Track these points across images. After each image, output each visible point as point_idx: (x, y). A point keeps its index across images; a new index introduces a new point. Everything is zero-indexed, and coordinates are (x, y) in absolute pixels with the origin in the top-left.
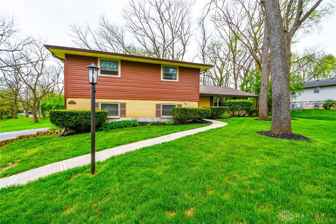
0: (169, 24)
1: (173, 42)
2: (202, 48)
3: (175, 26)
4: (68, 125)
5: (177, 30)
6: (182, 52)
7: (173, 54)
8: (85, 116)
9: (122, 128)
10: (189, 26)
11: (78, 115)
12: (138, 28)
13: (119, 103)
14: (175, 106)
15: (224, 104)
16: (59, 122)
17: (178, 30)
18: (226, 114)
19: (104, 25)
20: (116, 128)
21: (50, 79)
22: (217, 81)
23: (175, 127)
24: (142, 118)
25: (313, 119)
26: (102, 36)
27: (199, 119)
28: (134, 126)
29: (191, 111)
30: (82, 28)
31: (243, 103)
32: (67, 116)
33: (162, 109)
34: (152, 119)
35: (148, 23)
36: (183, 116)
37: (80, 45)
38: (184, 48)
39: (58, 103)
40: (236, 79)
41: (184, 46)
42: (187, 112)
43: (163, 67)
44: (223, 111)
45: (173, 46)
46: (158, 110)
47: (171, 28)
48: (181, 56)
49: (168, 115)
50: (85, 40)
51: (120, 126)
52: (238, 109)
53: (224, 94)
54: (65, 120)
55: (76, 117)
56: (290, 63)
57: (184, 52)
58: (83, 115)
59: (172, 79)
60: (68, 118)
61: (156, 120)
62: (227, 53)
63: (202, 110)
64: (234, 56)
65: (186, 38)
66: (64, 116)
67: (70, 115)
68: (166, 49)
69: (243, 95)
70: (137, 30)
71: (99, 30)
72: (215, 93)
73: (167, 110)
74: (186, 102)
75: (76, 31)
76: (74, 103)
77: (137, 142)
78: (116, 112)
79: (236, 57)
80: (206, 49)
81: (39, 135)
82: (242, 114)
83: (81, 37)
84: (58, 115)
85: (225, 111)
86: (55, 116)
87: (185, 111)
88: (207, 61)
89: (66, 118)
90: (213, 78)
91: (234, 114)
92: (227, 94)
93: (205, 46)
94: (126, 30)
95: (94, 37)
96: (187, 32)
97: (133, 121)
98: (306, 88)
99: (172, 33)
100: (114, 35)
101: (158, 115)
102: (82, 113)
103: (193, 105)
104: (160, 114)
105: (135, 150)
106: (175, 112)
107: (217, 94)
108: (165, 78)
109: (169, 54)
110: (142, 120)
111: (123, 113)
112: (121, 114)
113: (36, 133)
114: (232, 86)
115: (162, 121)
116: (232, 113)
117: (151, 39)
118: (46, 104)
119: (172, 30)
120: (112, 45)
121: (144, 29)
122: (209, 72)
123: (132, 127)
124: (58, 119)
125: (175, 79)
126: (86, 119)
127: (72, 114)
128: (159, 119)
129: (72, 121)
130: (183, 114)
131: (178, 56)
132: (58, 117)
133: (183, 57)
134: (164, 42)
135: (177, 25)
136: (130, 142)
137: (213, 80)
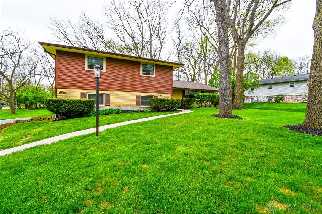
0: (147, 23)
1: (151, 40)
2: (177, 46)
3: (153, 25)
4: (61, 111)
5: (154, 28)
6: (159, 49)
7: (151, 51)
8: (77, 104)
9: (108, 114)
10: (166, 26)
11: (70, 103)
12: (117, 25)
13: (104, 94)
14: (152, 97)
15: (194, 97)
16: (54, 109)
17: (156, 28)
18: (195, 105)
19: (85, 20)
20: (102, 115)
21: (27, 71)
22: (191, 77)
23: (152, 113)
24: (124, 107)
25: (264, 109)
26: (82, 30)
27: (172, 108)
28: (118, 113)
29: (165, 101)
30: (63, 21)
31: (209, 96)
32: (61, 103)
33: (142, 100)
34: (133, 108)
35: (127, 21)
36: (159, 105)
37: (60, 38)
38: (161, 45)
39: (36, 94)
40: (206, 75)
41: (161, 43)
42: (161, 102)
43: (142, 64)
44: (192, 102)
45: (151, 43)
46: (138, 100)
47: (149, 27)
48: (159, 52)
49: (146, 104)
50: (65, 34)
51: (106, 113)
52: (205, 100)
53: (193, 88)
54: (59, 107)
55: (69, 105)
56: (243, 64)
57: (161, 49)
58: (75, 103)
59: (150, 75)
60: (62, 105)
61: (136, 108)
62: (199, 52)
63: (174, 100)
64: (205, 56)
65: (163, 37)
66: (58, 103)
67: (64, 103)
68: (144, 46)
69: (210, 89)
70: (117, 26)
71: (79, 24)
72: (186, 88)
73: (146, 100)
74: (161, 94)
75: (56, 24)
76: (64, 93)
77: (123, 122)
78: (101, 101)
79: (206, 56)
80: (181, 47)
81: (33, 120)
82: (208, 105)
83: (62, 30)
84: (53, 103)
85: (193, 102)
86: (50, 103)
87: (160, 101)
88: (181, 58)
89: (60, 106)
90: (187, 74)
91: (201, 105)
92: (196, 88)
93: (180, 44)
94: (107, 27)
95: (74, 31)
96: (164, 31)
97: (117, 109)
98: (262, 85)
99: (150, 31)
100: (95, 30)
101: (137, 104)
102: (74, 102)
103: (168, 96)
104: (139, 104)
105: (123, 125)
106: (152, 102)
107: (187, 88)
108: (144, 74)
109: (147, 50)
110: (124, 108)
111: (108, 103)
112: (106, 103)
113: (30, 119)
114: (203, 82)
115: (142, 109)
116: (200, 105)
117: (130, 35)
118: (22, 95)
119: (150, 28)
120: (92, 39)
121: (124, 26)
122: (184, 68)
123: (116, 113)
124: (53, 106)
125: (153, 75)
126: (78, 106)
127: (65, 102)
128: (139, 108)
129: (65, 107)
130: (159, 103)
131: (155, 52)
132: (52, 105)
133: (160, 54)
134: (143, 39)
135: (155, 24)
136: (118, 122)
137: (187, 75)
